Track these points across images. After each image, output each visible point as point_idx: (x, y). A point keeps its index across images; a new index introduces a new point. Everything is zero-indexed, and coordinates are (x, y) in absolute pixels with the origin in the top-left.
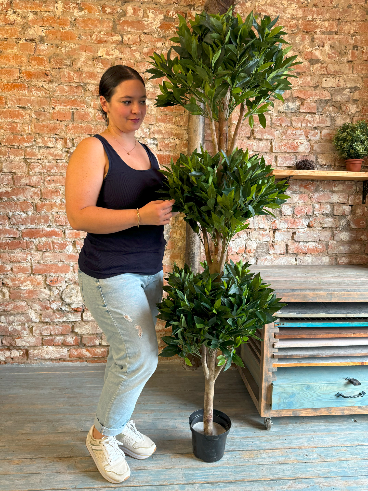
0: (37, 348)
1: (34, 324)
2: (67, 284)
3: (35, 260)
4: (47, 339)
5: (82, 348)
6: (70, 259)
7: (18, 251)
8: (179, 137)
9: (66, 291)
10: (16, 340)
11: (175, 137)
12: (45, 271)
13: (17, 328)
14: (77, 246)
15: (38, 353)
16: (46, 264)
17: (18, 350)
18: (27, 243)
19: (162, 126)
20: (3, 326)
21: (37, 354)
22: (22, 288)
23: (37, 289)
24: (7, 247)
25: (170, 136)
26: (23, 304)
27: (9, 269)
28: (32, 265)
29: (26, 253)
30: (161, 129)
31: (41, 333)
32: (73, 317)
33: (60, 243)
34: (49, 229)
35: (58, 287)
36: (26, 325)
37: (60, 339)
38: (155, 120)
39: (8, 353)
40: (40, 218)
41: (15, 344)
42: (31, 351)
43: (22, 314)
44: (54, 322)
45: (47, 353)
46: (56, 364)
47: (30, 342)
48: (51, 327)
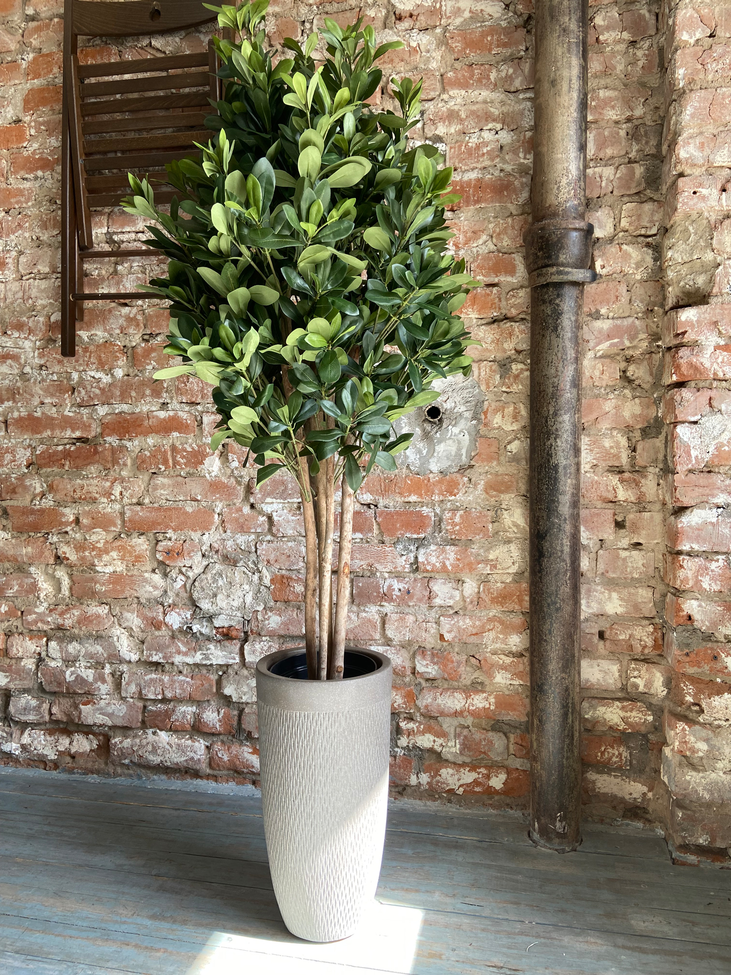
0: (131, 733)
1: (124, 668)
2: (205, 563)
3: (132, 496)
4: (154, 708)
5: (241, 744)
6: (213, 493)
7: (93, 469)
8: (508, 121)
9: (202, 581)
10: (82, 707)
11: (499, 126)
12: (154, 524)
13: (85, 677)
14: (230, 455)
15: (132, 746)
16: (156, 505)
17: (86, 734)
18: (113, 450)
19: (457, 98)
20: (54, 668)
21: (130, 751)
22: (98, 568)
23: (135, 572)
24: (68, 463)
25: (480, 126)
26: (100, 611)
27: (72, 518)
28: (123, 507)
29: (111, 478)
30: (456, 108)
31: (140, 693)
32: (220, 653)
33: (189, 449)
34: (162, 414)
35: (184, 570)
36: (108, 669)
37: (187, 711)
38: (438, 86)
39: (64, 743)
40: (143, 384)
41: (79, 718)
42: (116, 740)
43: (98, 638)
44: (173, 664)
45: (154, 751)
46: (177, 784)
47: (113, 714)
48: (166, 678)
